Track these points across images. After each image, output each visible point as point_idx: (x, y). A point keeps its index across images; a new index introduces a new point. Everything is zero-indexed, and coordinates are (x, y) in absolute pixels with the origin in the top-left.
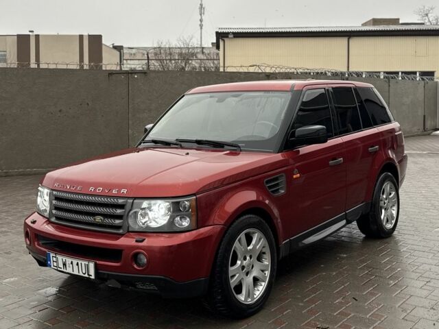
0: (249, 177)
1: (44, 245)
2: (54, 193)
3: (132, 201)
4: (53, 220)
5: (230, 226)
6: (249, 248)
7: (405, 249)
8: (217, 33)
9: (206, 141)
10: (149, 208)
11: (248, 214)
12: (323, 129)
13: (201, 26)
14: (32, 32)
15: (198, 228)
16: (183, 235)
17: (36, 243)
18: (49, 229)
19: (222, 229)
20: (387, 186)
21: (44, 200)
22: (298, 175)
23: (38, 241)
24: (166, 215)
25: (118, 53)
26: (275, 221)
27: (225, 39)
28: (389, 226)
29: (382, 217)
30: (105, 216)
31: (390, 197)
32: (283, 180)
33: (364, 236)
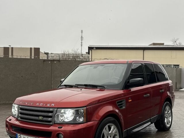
0: (110, 100)
1: (15, 130)
2: (20, 106)
3: (56, 109)
4: (19, 119)
5: (101, 122)
6: (109, 132)
7: (176, 135)
8: (89, 47)
9: (89, 85)
10: (65, 113)
11: (109, 117)
12: (142, 80)
13: (82, 45)
14: (10, 46)
15: (87, 122)
16: (80, 125)
17: (11, 130)
18: (17, 123)
19: (98, 123)
20: (167, 108)
21: (15, 110)
22: (131, 100)
23: (12, 128)
24: (72, 116)
25: (47, 56)
26: (121, 121)
27: (92, 50)
28: (168, 126)
29: (165, 121)
30: (44, 116)
31: (169, 113)
32: (124, 102)
33: (157, 130)
